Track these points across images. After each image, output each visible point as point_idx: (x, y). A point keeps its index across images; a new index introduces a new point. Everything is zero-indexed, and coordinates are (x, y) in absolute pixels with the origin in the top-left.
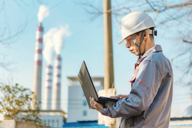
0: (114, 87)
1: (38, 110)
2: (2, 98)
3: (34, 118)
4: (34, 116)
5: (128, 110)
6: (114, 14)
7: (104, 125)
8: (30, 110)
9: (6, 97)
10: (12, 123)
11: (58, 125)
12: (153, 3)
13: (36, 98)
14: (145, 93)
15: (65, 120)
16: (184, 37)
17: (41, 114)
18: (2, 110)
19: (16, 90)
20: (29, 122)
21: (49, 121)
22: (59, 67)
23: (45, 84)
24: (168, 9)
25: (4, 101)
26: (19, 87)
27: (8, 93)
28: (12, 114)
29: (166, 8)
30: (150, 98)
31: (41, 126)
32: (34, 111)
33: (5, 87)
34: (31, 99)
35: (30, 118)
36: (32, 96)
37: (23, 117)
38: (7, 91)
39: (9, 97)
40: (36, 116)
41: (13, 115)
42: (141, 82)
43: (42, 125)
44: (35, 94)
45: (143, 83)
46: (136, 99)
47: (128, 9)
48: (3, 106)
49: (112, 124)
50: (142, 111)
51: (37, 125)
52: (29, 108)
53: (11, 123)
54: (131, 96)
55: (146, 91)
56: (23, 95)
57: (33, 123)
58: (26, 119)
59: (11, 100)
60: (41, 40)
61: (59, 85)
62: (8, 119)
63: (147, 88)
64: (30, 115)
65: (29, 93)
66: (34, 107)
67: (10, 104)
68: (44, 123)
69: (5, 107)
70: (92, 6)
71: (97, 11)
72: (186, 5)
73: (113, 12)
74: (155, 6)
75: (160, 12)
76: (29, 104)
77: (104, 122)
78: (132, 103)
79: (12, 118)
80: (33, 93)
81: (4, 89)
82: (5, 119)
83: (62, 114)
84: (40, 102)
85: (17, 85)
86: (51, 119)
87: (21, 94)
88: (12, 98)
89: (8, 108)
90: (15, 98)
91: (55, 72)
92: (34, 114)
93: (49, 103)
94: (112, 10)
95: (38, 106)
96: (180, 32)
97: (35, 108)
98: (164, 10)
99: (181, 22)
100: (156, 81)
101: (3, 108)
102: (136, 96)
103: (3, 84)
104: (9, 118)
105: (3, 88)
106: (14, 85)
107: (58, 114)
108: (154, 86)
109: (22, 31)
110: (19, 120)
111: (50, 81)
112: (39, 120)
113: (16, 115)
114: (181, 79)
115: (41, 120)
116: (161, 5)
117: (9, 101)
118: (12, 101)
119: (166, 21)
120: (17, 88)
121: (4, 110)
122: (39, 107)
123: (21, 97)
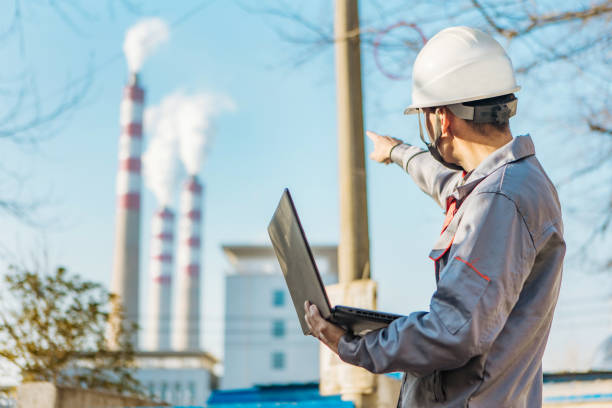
0: (369, 277)
1: (129, 352)
2: (14, 314)
3: (115, 377)
4: (117, 370)
5: (424, 352)
6: (370, 42)
7: (338, 398)
8: (103, 352)
9: (26, 310)
10: (46, 391)
11: (193, 398)
12: (492, 6)
13: (121, 313)
14: (481, 299)
15: (214, 383)
16: (594, 114)
17: (139, 363)
18: (14, 353)
19: (59, 288)
20: (101, 390)
21: (165, 386)
22: (196, 215)
23: (151, 269)
24: (541, 27)
25: (21, 322)
26: (66, 278)
27: (31, 297)
28: (46, 365)
29: (535, 23)
30: (495, 313)
31: (140, 403)
32: (116, 356)
33: (23, 278)
34: (106, 316)
35: (104, 378)
36: (109, 307)
37: (81, 373)
38: (30, 292)
39: (35, 310)
40: (123, 369)
41: (50, 366)
42: (468, 265)
43: (141, 397)
44: (119, 301)
45: (474, 265)
46: (452, 318)
47: (413, 26)
48: (16, 338)
49: (364, 396)
50: (470, 356)
51: (124, 400)
52: (99, 344)
53: (45, 393)
54: (437, 309)
55: (485, 292)
56: (80, 304)
57: (114, 391)
58: (90, 378)
59: (43, 319)
60: (136, 130)
61: (194, 271)
62: (35, 380)
63: (486, 283)
64: (102, 367)
65: (101, 296)
66: (117, 340)
67: (40, 332)
68: (147, 393)
69: (23, 341)
70: (297, 18)
71: (314, 35)
72: (597, 12)
73: (365, 37)
74: (499, 15)
75: (514, 35)
76: (101, 333)
77: (339, 388)
78: (439, 331)
79: (47, 378)
80: (112, 296)
81: (20, 284)
82: (25, 381)
83: (206, 364)
84: (136, 327)
85: (61, 271)
86: (171, 379)
87: (76, 300)
88: (47, 313)
89: (33, 344)
90: (54, 314)
91: (184, 229)
92: (116, 365)
93: (165, 330)
94: (364, 30)
95: (129, 337)
96: (581, 100)
97: (120, 344)
98: (528, 31)
99: (582, 68)
100: (517, 260)
101: (19, 346)
102: (453, 307)
103: (17, 268)
104: (35, 376)
105: (16, 281)
106: (53, 274)
107: (194, 363)
108: (512, 274)
109: (76, 101)
110: (68, 384)
111: (167, 258)
112: (131, 385)
113: (60, 369)
114: (583, 249)
115: (137, 383)
116: (521, 14)
117: (36, 325)
118: (47, 324)
119: (534, 64)
120: (61, 282)
121: (20, 352)
122: (132, 340)
123: (74, 309)
